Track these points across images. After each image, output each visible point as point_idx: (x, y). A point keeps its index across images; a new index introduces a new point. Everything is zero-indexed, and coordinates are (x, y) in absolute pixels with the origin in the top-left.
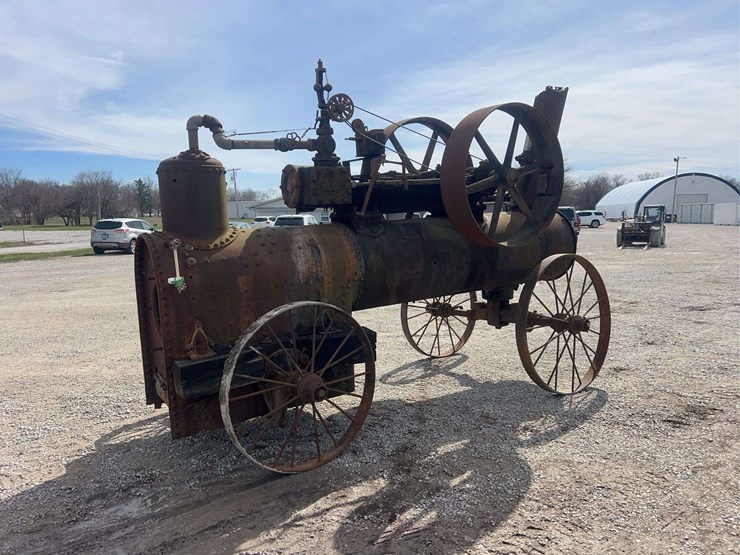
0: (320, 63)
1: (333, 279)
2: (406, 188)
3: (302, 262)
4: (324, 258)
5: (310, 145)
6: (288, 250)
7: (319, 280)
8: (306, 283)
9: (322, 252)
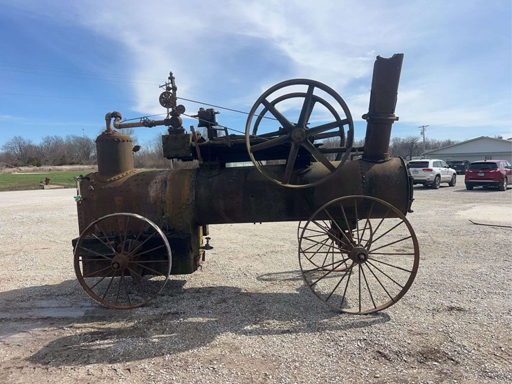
0: (171, 74)
1: (173, 203)
2: (229, 145)
3: (153, 191)
4: (168, 189)
5: (166, 122)
6: (148, 184)
7: (163, 202)
8: (155, 203)
9: (168, 186)
